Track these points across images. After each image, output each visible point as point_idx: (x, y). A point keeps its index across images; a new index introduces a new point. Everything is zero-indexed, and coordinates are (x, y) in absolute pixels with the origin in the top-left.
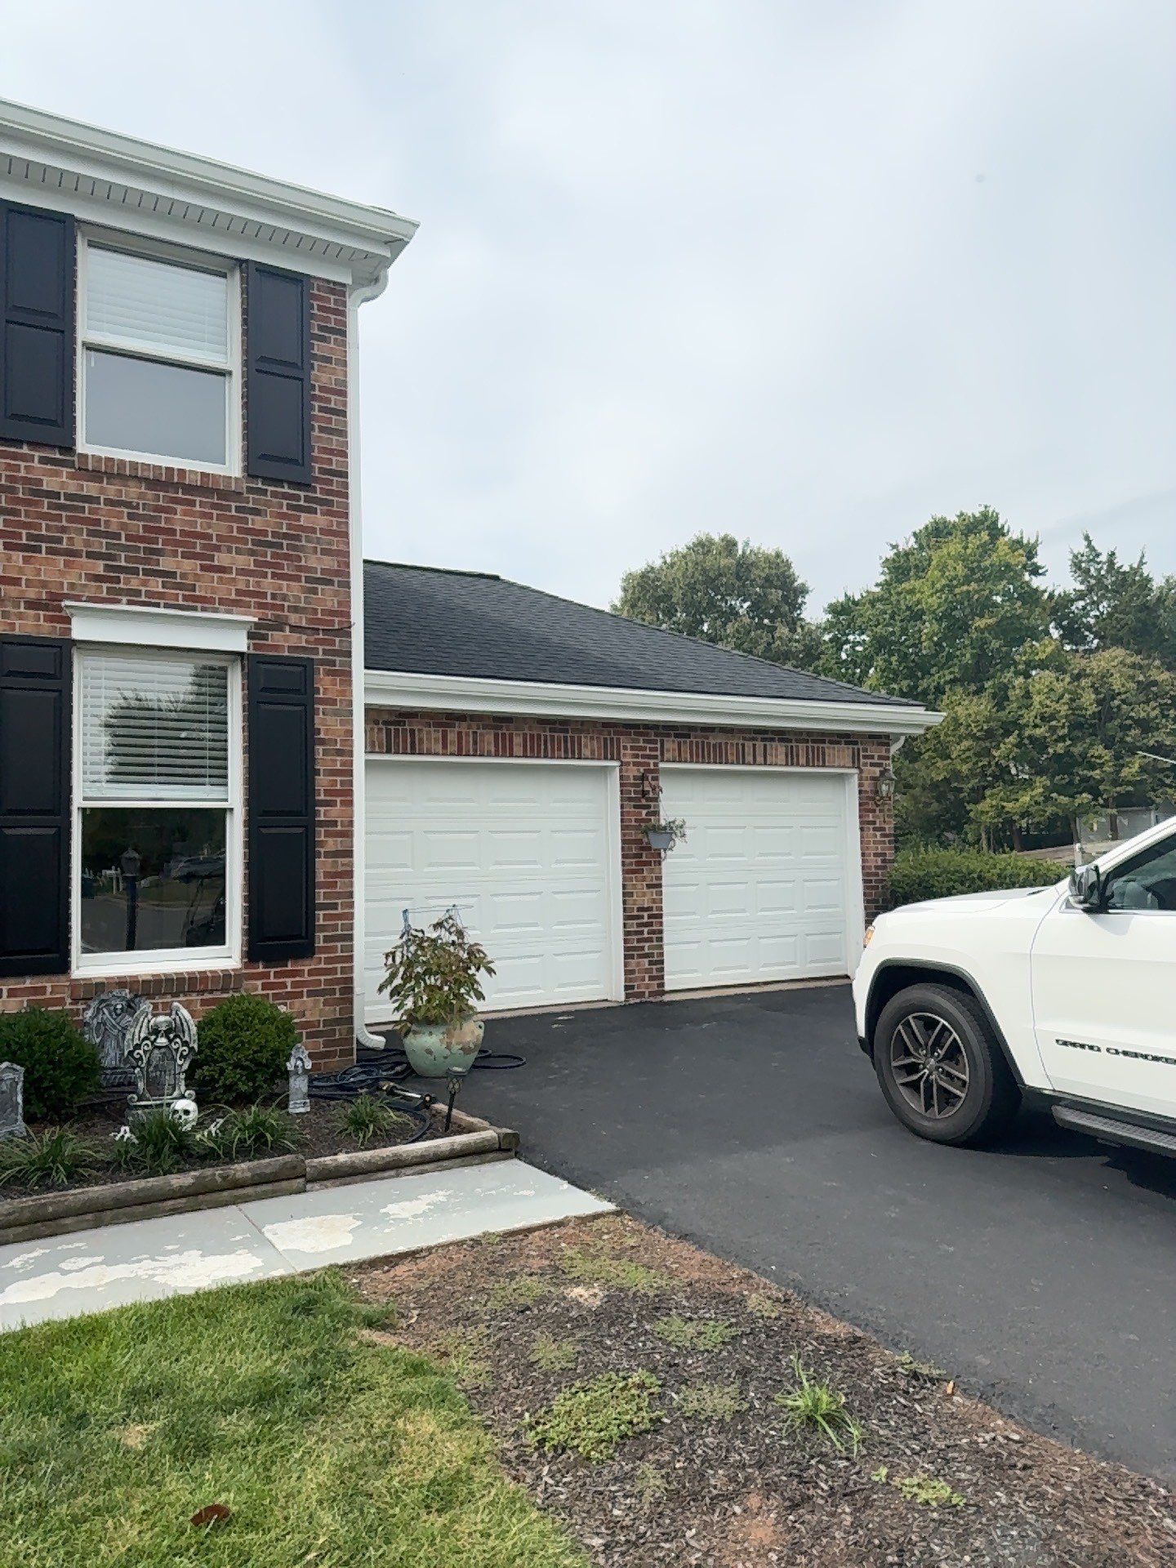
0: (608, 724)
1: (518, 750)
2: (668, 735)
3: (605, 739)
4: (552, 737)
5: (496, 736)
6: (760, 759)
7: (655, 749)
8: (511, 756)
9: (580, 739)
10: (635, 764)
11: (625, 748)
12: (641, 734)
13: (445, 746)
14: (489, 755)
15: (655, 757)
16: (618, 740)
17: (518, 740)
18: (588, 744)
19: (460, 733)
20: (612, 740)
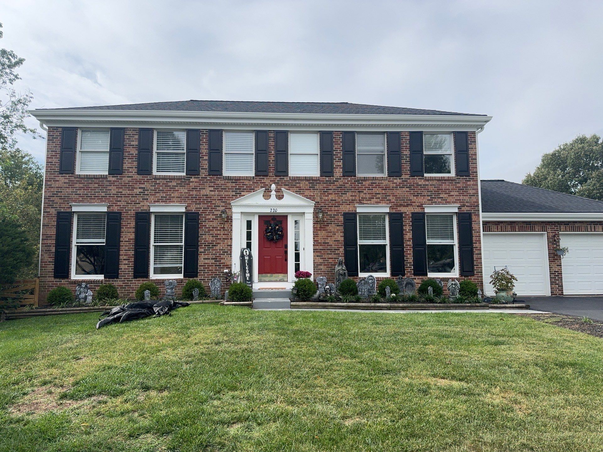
0: (543, 222)
1: (517, 230)
2: (562, 224)
3: (542, 226)
4: (527, 227)
5: (511, 226)
6: (593, 230)
7: (558, 228)
8: (515, 231)
9: (535, 226)
10: (552, 232)
11: (548, 228)
12: (553, 224)
13: (498, 230)
14: (509, 231)
15: (558, 230)
16: (546, 227)
17: (517, 227)
18: (537, 227)
19: (501, 227)
20: (544, 226)
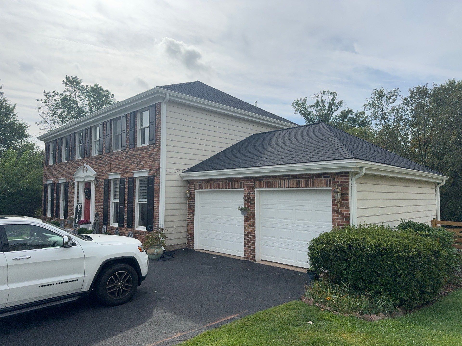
0: (241, 178)
3: (240, 182)
7: (253, 185)
9: (234, 183)
10: (248, 189)
11: (245, 185)
12: (249, 180)
20: (242, 183)
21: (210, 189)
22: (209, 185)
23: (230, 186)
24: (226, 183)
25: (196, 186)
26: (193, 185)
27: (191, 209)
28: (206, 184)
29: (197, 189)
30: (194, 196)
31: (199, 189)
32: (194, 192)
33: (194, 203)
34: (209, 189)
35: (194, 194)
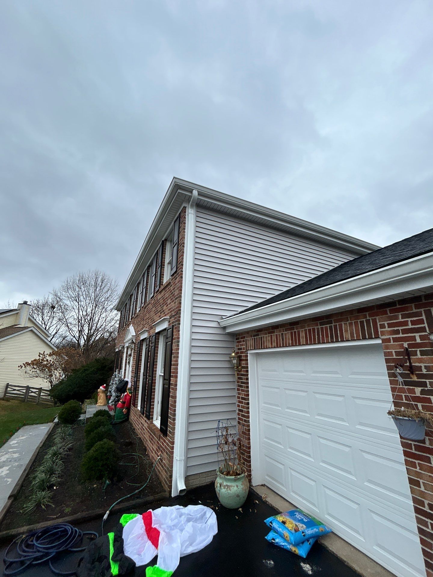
1: (303, 340)
3: (362, 323)
4: (322, 328)
5: (292, 333)
8: (300, 345)
10: (395, 340)
11: (383, 326)
16: (375, 321)
17: (302, 334)
18: (348, 329)
19: (277, 335)
20: (368, 322)
21: (277, 347)
22: (274, 338)
23: (327, 336)
24: (314, 329)
25: (249, 344)
26: (243, 341)
27: (243, 391)
28: (266, 337)
29: (251, 350)
30: (247, 364)
31: (255, 349)
32: (247, 356)
33: (247, 379)
34: (275, 347)
35: (247, 360)
